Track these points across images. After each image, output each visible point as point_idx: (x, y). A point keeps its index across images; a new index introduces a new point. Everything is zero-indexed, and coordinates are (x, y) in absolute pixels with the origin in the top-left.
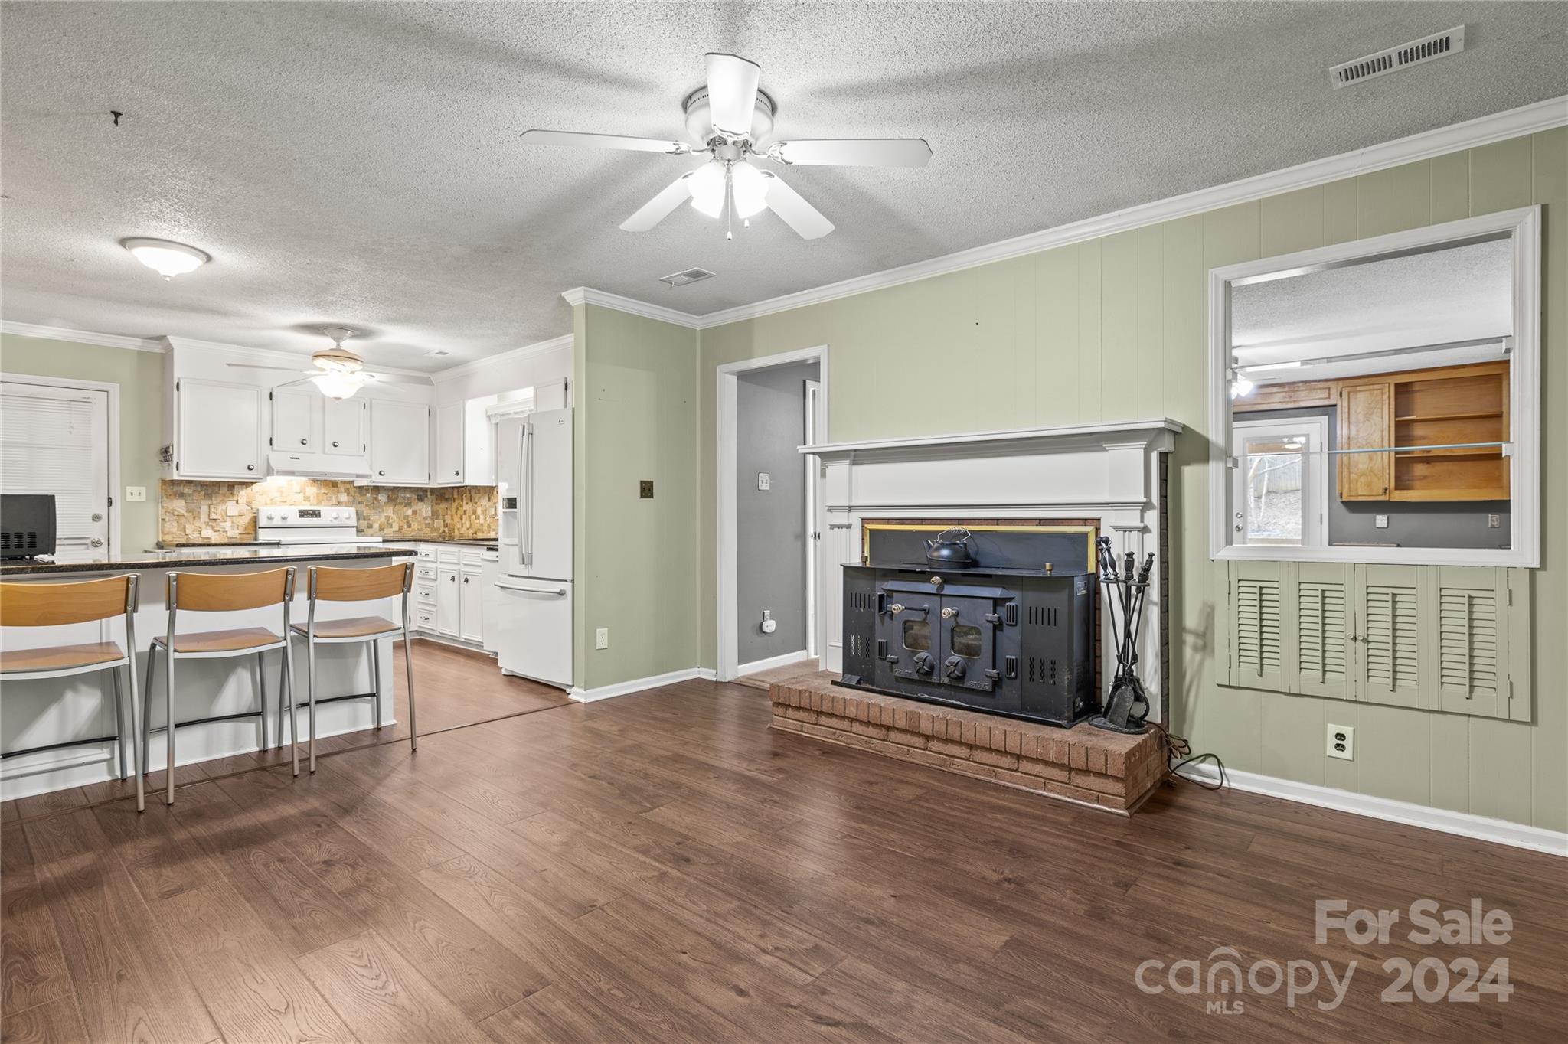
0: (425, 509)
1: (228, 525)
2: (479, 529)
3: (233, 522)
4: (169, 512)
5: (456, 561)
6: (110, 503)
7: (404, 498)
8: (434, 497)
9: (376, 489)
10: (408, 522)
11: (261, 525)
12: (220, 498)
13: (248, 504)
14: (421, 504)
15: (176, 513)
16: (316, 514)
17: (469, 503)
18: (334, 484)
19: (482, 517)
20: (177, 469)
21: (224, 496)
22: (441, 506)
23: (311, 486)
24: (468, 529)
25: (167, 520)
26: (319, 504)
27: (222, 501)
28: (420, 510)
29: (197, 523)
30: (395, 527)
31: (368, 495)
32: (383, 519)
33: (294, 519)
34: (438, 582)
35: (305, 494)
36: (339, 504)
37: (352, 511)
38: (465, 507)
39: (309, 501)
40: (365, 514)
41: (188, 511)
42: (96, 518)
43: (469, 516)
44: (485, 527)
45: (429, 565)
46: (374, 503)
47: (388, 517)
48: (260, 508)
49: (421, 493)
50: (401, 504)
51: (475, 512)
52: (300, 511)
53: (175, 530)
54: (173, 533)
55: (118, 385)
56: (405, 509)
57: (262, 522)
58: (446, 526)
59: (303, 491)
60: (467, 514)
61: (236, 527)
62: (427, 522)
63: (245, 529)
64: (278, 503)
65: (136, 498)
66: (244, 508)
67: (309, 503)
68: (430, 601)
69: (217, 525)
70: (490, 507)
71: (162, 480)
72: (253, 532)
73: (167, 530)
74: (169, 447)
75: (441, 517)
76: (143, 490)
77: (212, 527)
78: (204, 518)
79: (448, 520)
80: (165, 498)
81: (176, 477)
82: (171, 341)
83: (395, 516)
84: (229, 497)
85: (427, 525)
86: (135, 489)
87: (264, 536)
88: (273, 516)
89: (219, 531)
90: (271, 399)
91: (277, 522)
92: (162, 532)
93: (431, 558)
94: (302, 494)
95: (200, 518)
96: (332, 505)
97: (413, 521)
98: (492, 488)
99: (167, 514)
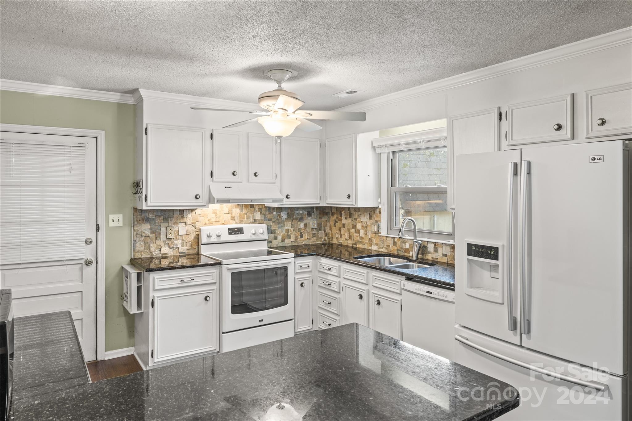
0: (312, 223)
1: (179, 242)
2: (359, 242)
3: (183, 240)
4: (139, 234)
5: (364, 282)
6: (98, 229)
7: (298, 214)
8: (318, 212)
9: (280, 209)
10: (301, 233)
11: (203, 243)
12: (174, 221)
13: (193, 224)
14: (309, 218)
15: (144, 235)
16: (239, 231)
17: (348, 218)
18: (252, 206)
19: (362, 232)
20: (146, 201)
21: (177, 219)
22: (323, 219)
23: (236, 208)
24: (346, 240)
25: (137, 241)
26: (241, 222)
27: (176, 223)
28: (309, 223)
29: (158, 242)
30: (293, 238)
31: (274, 213)
32: (284, 232)
33: (226, 237)
34: (341, 295)
35: (232, 214)
36: (255, 221)
37: (264, 226)
38: (344, 221)
39: (235, 220)
40: (272, 229)
41: (152, 232)
42: (88, 242)
43: (349, 230)
44: (366, 240)
45: (330, 278)
46: (278, 220)
47: (287, 230)
48: (202, 228)
49: (310, 211)
50: (296, 219)
51: (354, 227)
52: (229, 229)
53: (142, 249)
54: (141, 252)
55: (104, 131)
56: (299, 223)
57: (204, 240)
58: (326, 235)
59: (230, 212)
60: (346, 228)
61: (185, 244)
62: (314, 232)
63: (191, 245)
64: (214, 223)
65: (116, 224)
66: (190, 228)
67: (234, 222)
68: (333, 309)
69: (172, 243)
70: (372, 224)
71: (134, 208)
72: (196, 248)
73: (137, 248)
74: (140, 183)
75: (323, 228)
76: (121, 216)
77: (168, 245)
78: (163, 237)
79: (328, 231)
80: (136, 223)
81: (144, 208)
82: (142, 93)
83: (292, 229)
84: (180, 220)
85: (314, 235)
86: (115, 217)
87: (205, 251)
88: (211, 235)
89: (173, 247)
90: (212, 139)
91: (214, 239)
92: (134, 251)
93: (334, 272)
94: (230, 215)
95: (160, 238)
96: (250, 223)
97: (304, 232)
98: (375, 208)
99: (138, 236)
